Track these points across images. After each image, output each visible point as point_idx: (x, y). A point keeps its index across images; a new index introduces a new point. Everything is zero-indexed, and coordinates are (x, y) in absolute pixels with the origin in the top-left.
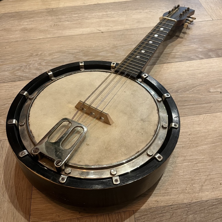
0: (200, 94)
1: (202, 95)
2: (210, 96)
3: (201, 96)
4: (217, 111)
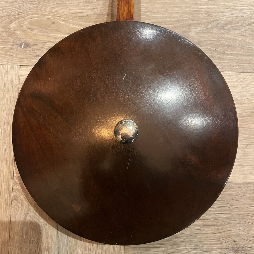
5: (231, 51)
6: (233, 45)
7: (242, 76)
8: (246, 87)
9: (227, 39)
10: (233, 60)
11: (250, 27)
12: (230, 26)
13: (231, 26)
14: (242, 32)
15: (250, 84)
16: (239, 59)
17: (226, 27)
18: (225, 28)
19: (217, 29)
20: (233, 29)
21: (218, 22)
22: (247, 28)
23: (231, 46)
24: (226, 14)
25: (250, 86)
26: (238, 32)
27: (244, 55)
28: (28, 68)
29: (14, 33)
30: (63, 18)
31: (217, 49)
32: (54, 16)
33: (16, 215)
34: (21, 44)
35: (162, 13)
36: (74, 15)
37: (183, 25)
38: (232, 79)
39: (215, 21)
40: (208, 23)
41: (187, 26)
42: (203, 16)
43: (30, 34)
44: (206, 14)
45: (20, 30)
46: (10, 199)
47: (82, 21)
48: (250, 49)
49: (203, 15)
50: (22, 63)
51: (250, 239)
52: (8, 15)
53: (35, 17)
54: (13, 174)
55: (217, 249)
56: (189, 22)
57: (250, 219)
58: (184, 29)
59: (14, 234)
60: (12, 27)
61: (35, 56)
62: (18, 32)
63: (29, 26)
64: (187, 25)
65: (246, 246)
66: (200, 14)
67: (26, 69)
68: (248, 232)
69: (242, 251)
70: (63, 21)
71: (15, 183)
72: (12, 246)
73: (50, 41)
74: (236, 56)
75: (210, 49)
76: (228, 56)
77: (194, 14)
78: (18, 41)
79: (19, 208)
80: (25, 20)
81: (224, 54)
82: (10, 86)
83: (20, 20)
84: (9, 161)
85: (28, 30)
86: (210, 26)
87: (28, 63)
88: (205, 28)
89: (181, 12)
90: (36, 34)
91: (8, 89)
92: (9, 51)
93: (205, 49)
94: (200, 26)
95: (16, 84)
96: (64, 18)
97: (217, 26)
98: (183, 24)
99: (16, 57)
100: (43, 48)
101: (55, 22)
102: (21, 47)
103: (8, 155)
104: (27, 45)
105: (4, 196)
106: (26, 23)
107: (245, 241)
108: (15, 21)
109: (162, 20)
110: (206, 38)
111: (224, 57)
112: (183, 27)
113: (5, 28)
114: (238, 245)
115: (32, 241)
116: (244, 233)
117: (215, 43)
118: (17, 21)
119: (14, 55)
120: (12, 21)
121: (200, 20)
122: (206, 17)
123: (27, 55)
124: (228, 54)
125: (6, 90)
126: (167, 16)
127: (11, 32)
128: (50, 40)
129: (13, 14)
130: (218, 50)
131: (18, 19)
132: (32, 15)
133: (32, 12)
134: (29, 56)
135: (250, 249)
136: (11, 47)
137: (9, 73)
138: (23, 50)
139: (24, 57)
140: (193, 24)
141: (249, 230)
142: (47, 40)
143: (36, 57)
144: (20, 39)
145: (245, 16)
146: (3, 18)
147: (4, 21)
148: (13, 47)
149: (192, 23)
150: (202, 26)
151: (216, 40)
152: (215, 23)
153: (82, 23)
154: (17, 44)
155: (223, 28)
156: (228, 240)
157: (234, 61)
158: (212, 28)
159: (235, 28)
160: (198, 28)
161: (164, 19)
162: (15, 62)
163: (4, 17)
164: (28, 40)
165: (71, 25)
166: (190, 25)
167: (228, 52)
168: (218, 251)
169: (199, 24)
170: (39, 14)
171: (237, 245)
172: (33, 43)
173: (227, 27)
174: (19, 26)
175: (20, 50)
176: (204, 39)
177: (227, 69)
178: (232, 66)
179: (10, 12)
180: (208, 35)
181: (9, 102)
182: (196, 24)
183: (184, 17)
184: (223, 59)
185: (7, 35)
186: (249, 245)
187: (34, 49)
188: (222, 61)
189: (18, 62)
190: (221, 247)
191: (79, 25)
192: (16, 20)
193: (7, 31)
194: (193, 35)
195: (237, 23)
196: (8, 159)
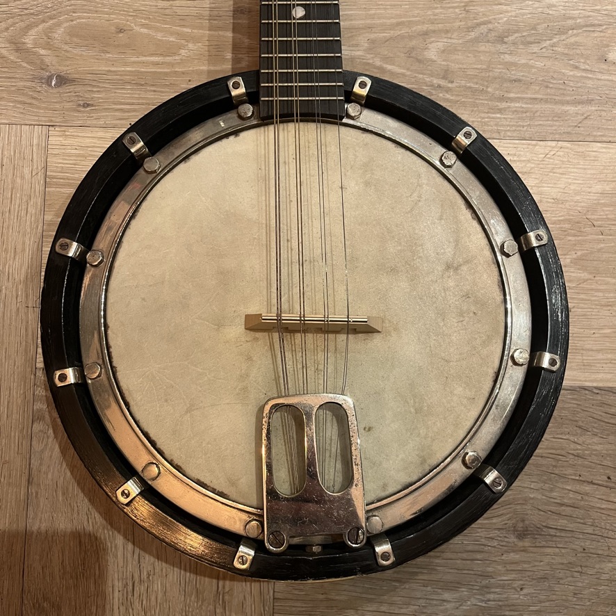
0: (571, 62)
1: (577, 67)
2: (599, 76)
3: (571, 73)
4: (595, 136)
5: (518, 93)
6: (524, 78)
7: (541, 148)
8: (552, 174)
9: (508, 65)
10: (522, 112)
11: (563, 37)
12: (516, 35)
13: (520, 35)
14: (544, 50)
15: (560, 168)
16: (537, 111)
17: (507, 37)
18: (506, 39)
19: (488, 41)
20: (523, 43)
21: (490, 26)
22: (555, 40)
23: (520, 81)
24: (509, 8)
25: (561, 171)
26: (535, 48)
27: (546, 101)
28: (64, 131)
29: (35, 53)
30: (142, 18)
31: (487, 87)
32: (122, 15)
33: (42, 451)
34: (50, 78)
35: (364, 6)
36: (167, 12)
37: (411, 34)
38: (519, 155)
39: (484, 23)
40: (468, 28)
41: (420, 35)
42: (455, 13)
43: (68, 55)
44: (463, 9)
45: (48, 46)
46: (28, 418)
47: (184, 26)
48: (561, 87)
49: (457, 10)
50: (51, 121)
51: (553, 508)
52: (22, 13)
53: (79, 18)
54: (34, 364)
55: (480, 530)
56: (425, 27)
57: (555, 466)
58: (414, 43)
59: (37, 493)
60: (29, 40)
61: (80, 105)
62: (42, 52)
63: (68, 38)
64: (420, 33)
65: (544, 524)
66: (449, 8)
67: (60, 133)
68: (547, 494)
69: (536, 536)
70: (143, 26)
71: (38, 383)
72: (33, 519)
73: (114, 72)
74: (530, 104)
75: (470, 87)
76: (512, 105)
77: (436, 8)
78: (42, 72)
79: (48, 437)
80: (59, 25)
81: (502, 99)
82: (27, 171)
83: (48, 24)
84: (27, 335)
85: (66, 47)
86: (473, 35)
87: (65, 122)
88: (460, 41)
89: (406, 5)
90: (81, 55)
91: (22, 178)
92: (23, 94)
93: (460, 87)
94: (449, 35)
95: (39, 168)
96: (145, 19)
97: (486, 36)
98: (410, 31)
99: (39, 108)
100: (98, 87)
101: (125, 28)
102: (50, 85)
103: (24, 323)
104: (63, 80)
105: (15, 411)
106: (61, 31)
107: (542, 513)
108: (37, 26)
109: (363, 22)
110: (463, 64)
111: (504, 105)
112: (411, 37)
113: (15, 43)
114: (527, 522)
115: (76, 509)
116: (539, 497)
117: (483, 74)
118: (41, 27)
119: (34, 102)
120: (29, 27)
121: (449, 23)
122: (463, 15)
123: (62, 102)
124: (512, 100)
125: (18, 180)
126: (375, 14)
127: (27, 51)
128: (113, 69)
129: (32, 11)
130: (489, 90)
131: (44, 21)
132: (74, 12)
133: (73, 7)
134: (68, 105)
135: (552, 532)
136: (29, 84)
137: (23, 142)
138: (55, 91)
139: (57, 106)
140: (434, 31)
141: (551, 490)
142: (107, 69)
143: (84, 106)
144: (48, 66)
145: (551, 12)
146: (10, 21)
147: (11, 26)
148: (33, 84)
149: (431, 28)
150: (452, 37)
151: (484, 67)
152: (484, 29)
153: (185, 30)
154: (41, 79)
155: (501, 39)
156: (505, 511)
157: (524, 115)
158: (476, 40)
159: (529, 39)
160: (445, 40)
161: (368, 21)
162: (36, 118)
163: (12, 18)
164: (65, 69)
165: (159, 36)
166: (426, 34)
167: (512, 95)
168: (482, 534)
169: (447, 32)
170: (90, 11)
171: (523, 521)
172: (77, 76)
173: (510, 38)
174: (46, 38)
175: (46, 92)
176: (457, 66)
177: (509, 134)
178: (520, 126)
179: (25, 6)
180: (468, 57)
181: (24, 207)
182: (440, 31)
183: (414, 16)
184: (500, 111)
185: (18, 58)
186: (551, 523)
187: (78, 88)
188: (498, 115)
189: (43, 119)
190: (487, 526)
191: (178, 34)
192: (39, 24)
193: (17, 50)
194: (433, 57)
195: (533, 29)
196: (23, 331)
